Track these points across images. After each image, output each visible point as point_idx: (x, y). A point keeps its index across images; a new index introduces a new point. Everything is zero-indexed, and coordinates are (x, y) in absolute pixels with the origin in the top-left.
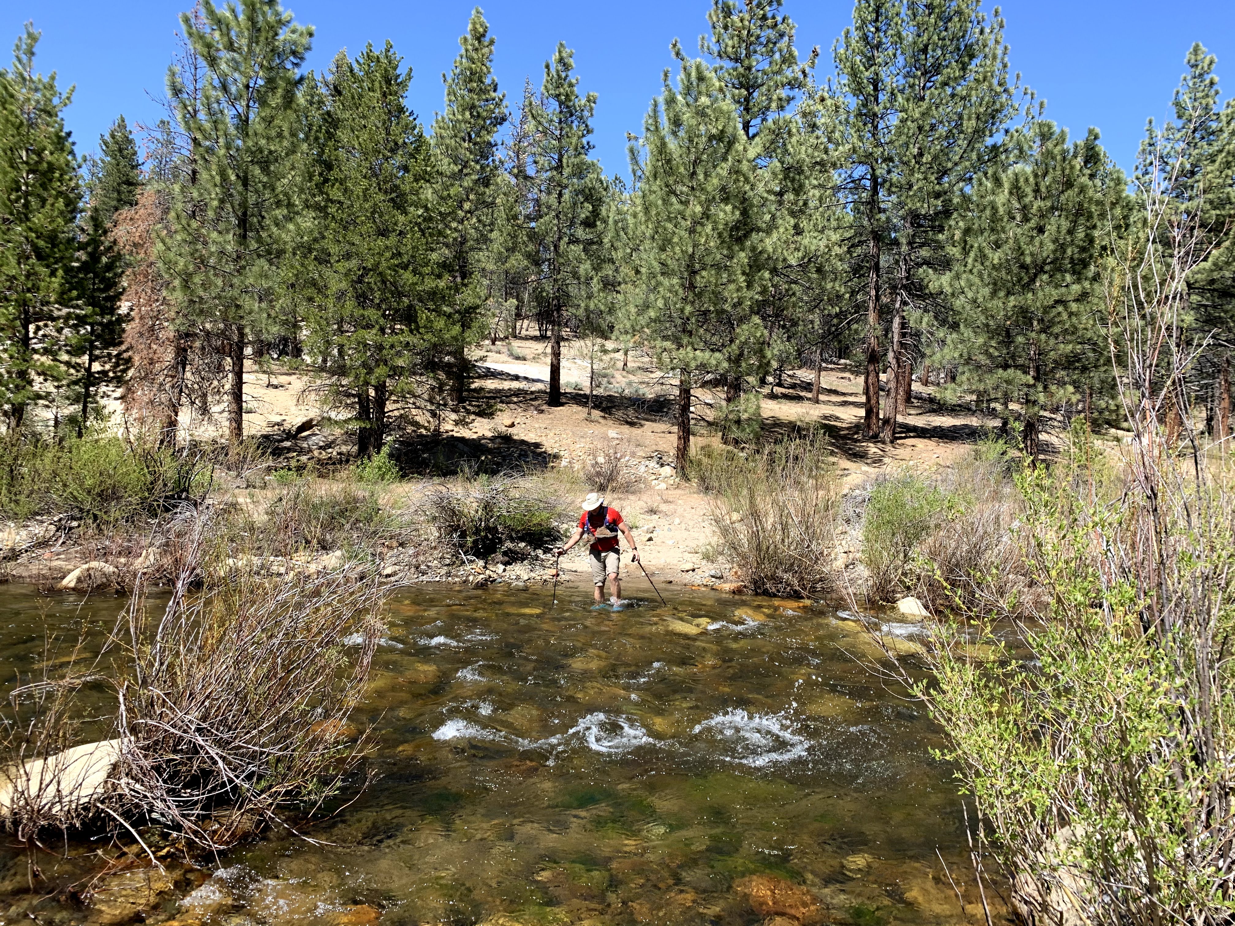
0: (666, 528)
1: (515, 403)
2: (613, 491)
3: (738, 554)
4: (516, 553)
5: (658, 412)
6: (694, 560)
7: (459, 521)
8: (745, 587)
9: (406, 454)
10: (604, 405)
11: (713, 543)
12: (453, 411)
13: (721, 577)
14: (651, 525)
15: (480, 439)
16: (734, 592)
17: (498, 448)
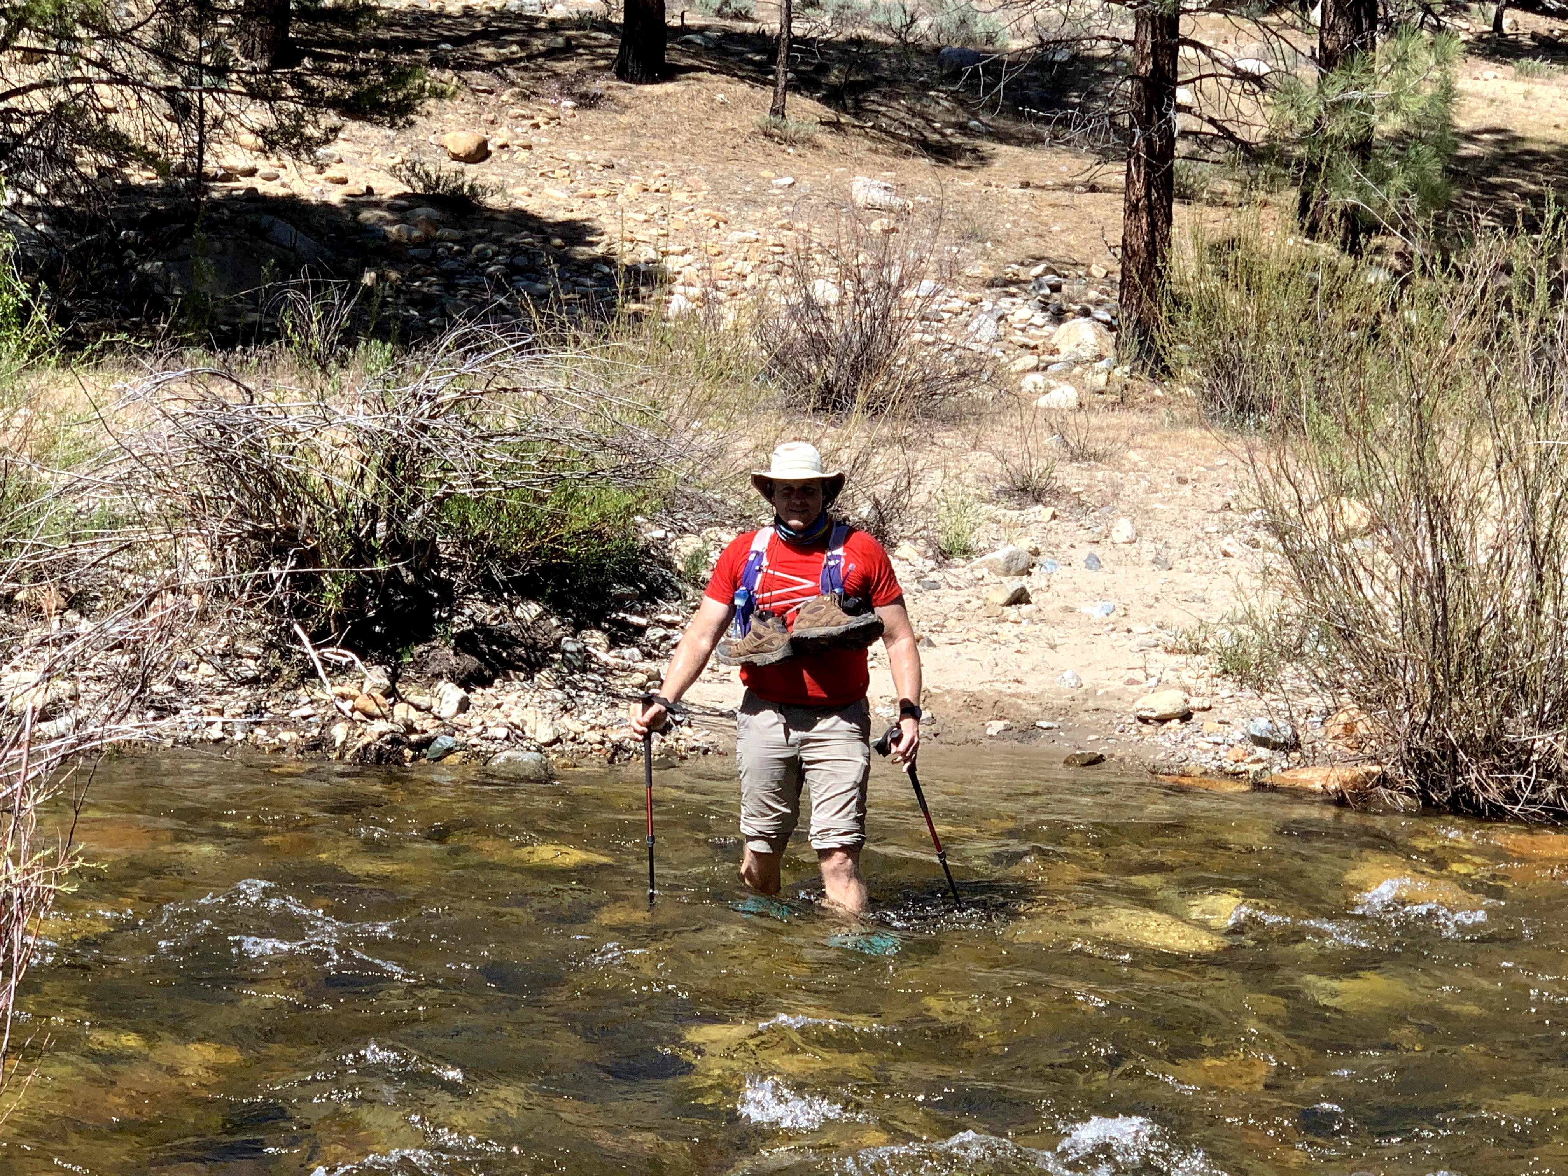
0: (1083, 552)
1: (489, 66)
2: (875, 409)
3: (1360, 656)
4: (506, 641)
5: (1047, 104)
6: (1188, 677)
7: (290, 514)
8: (1384, 780)
9: (79, 260)
10: (835, 77)
11: (1263, 615)
12: (254, 93)
13: (1292, 745)
14: (1024, 544)
15: (355, 203)
16: (1341, 802)
17: (426, 242)
